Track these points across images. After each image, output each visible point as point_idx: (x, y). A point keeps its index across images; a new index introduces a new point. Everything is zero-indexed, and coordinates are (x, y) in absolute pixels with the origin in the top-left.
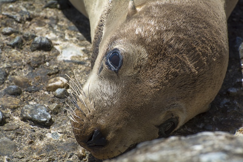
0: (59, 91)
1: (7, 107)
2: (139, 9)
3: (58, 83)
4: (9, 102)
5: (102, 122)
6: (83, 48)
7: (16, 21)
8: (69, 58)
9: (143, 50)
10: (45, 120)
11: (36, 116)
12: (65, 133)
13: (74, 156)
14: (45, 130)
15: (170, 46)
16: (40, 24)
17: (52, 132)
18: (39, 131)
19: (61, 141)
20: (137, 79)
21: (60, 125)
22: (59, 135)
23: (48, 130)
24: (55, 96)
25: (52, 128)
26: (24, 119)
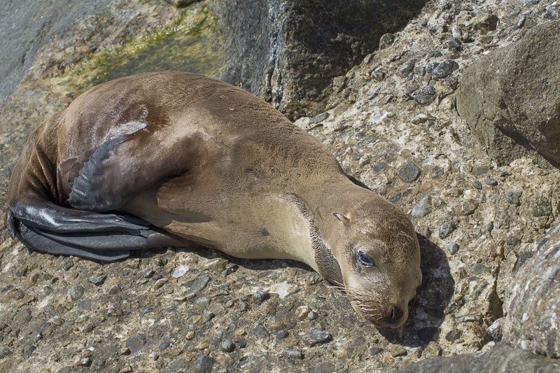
0: (310, 315)
1: (292, 346)
2: (348, 216)
3: (304, 311)
4: (290, 342)
5: (393, 300)
6: (286, 282)
7: (226, 295)
8: (287, 293)
9: (377, 241)
10: (327, 336)
11: (318, 338)
12: (346, 335)
13: (371, 344)
14: (331, 343)
15: (391, 230)
16: (238, 287)
17: (337, 340)
18: (329, 346)
19: (351, 342)
20: (389, 262)
21: (337, 334)
22: (344, 339)
23: (334, 341)
24: (311, 320)
25: (334, 338)
26: (313, 345)
